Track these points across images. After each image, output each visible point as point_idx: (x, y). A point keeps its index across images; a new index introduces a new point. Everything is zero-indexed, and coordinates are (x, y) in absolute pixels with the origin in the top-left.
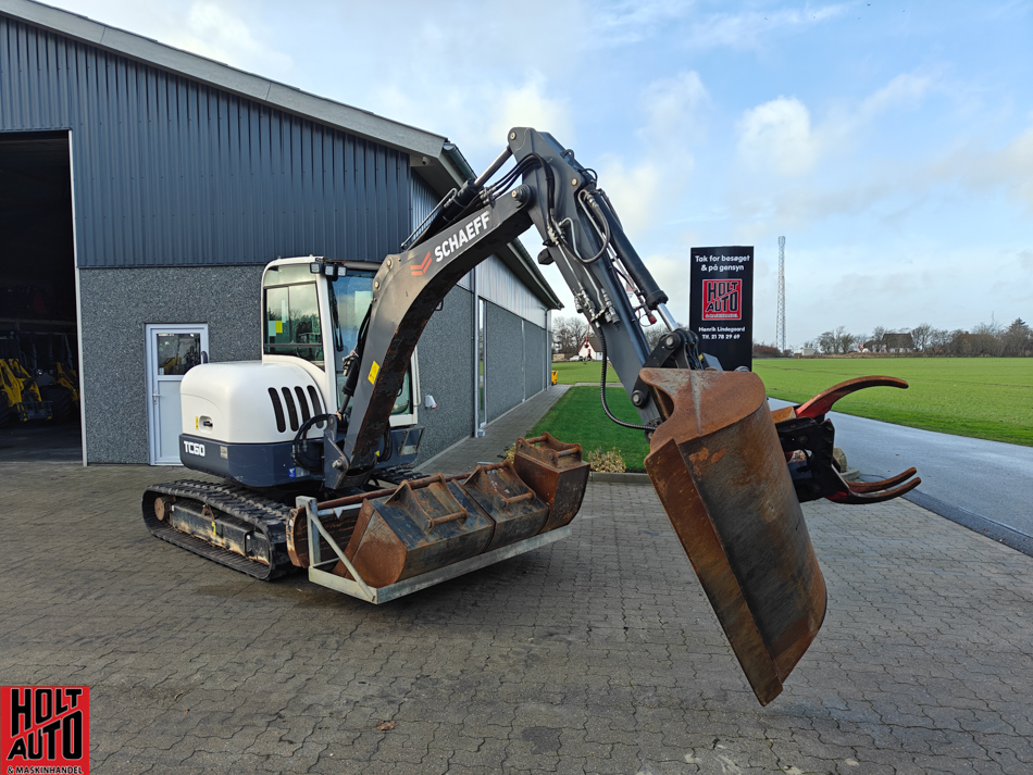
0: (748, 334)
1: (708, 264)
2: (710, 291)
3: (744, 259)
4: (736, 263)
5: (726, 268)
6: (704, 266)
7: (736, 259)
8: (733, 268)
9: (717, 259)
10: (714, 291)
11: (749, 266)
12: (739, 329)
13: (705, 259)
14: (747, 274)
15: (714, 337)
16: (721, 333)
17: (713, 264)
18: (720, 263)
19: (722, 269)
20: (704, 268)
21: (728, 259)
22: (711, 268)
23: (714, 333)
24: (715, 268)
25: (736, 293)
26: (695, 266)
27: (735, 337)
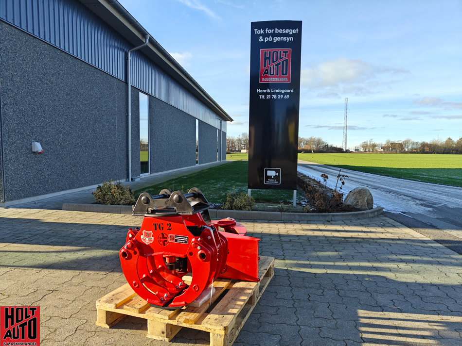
0: (296, 96)
1: (265, 35)
2: (266, 58)
3: (294, 31)
4: (287, 35)
5: (279, 39)
6: (261, 38)
7: (287, 31)
8: (285, 39)
9: (271, 31)
10: (269, 58)
11: (298, 37)
12: (289, 91)
13: (262, 32)
14: (296, 45)
15: (268, 97)
16: (274, 94)
17: (268, 35)
18: (274, 35)
19: (276, 39)
20: (261, 39)
21: (281, 31)
22: (267, 39)
23: (268, 94)
24: (270, 39)
25: (286, 60)
26: (254, 38)
27: (285, 97)
